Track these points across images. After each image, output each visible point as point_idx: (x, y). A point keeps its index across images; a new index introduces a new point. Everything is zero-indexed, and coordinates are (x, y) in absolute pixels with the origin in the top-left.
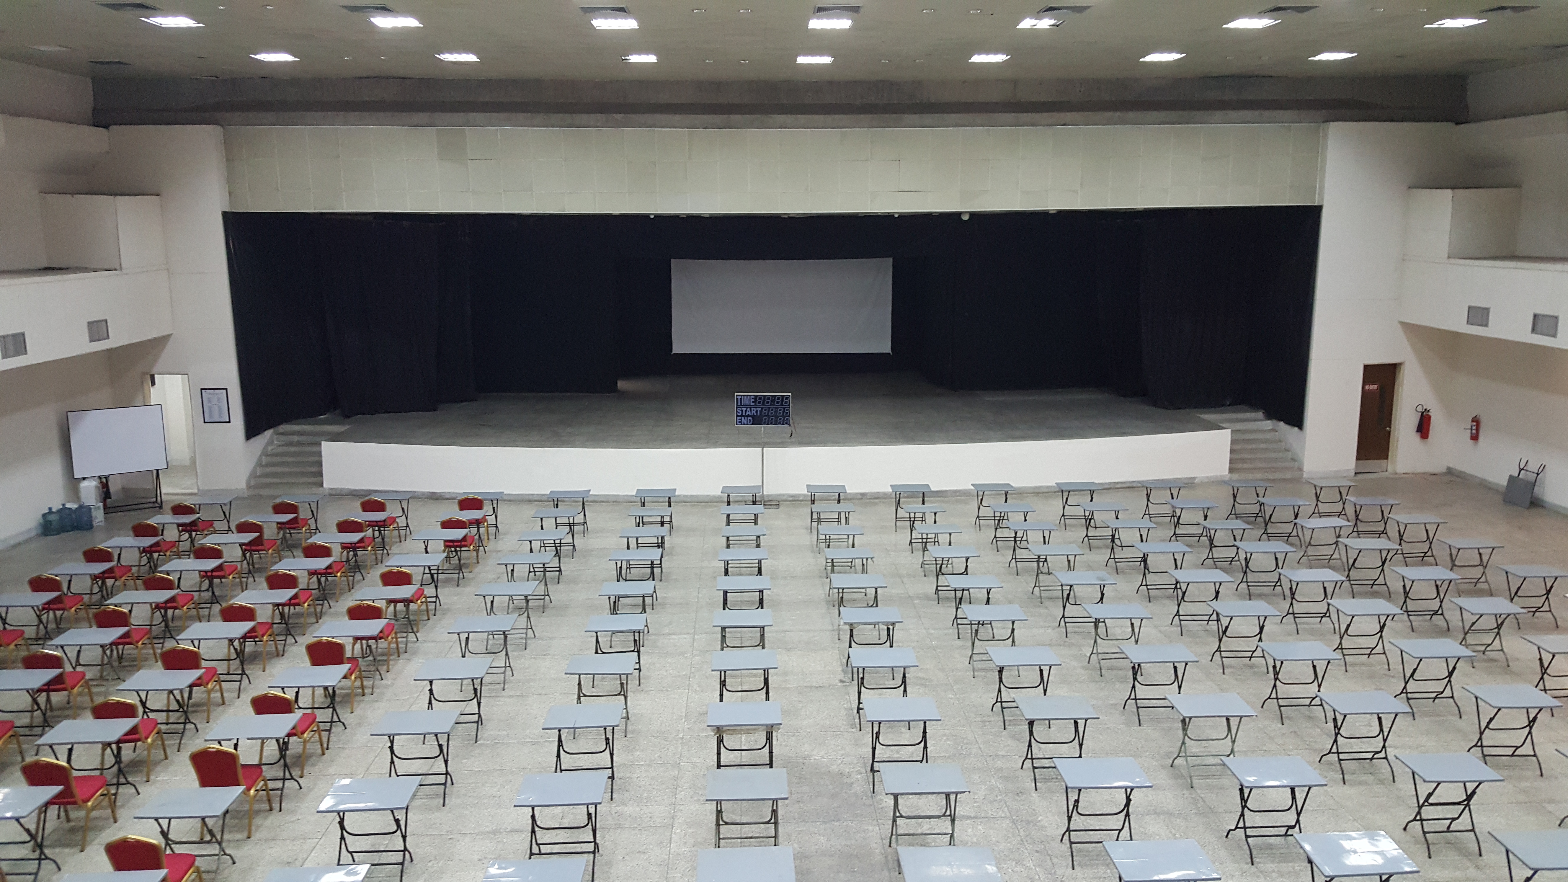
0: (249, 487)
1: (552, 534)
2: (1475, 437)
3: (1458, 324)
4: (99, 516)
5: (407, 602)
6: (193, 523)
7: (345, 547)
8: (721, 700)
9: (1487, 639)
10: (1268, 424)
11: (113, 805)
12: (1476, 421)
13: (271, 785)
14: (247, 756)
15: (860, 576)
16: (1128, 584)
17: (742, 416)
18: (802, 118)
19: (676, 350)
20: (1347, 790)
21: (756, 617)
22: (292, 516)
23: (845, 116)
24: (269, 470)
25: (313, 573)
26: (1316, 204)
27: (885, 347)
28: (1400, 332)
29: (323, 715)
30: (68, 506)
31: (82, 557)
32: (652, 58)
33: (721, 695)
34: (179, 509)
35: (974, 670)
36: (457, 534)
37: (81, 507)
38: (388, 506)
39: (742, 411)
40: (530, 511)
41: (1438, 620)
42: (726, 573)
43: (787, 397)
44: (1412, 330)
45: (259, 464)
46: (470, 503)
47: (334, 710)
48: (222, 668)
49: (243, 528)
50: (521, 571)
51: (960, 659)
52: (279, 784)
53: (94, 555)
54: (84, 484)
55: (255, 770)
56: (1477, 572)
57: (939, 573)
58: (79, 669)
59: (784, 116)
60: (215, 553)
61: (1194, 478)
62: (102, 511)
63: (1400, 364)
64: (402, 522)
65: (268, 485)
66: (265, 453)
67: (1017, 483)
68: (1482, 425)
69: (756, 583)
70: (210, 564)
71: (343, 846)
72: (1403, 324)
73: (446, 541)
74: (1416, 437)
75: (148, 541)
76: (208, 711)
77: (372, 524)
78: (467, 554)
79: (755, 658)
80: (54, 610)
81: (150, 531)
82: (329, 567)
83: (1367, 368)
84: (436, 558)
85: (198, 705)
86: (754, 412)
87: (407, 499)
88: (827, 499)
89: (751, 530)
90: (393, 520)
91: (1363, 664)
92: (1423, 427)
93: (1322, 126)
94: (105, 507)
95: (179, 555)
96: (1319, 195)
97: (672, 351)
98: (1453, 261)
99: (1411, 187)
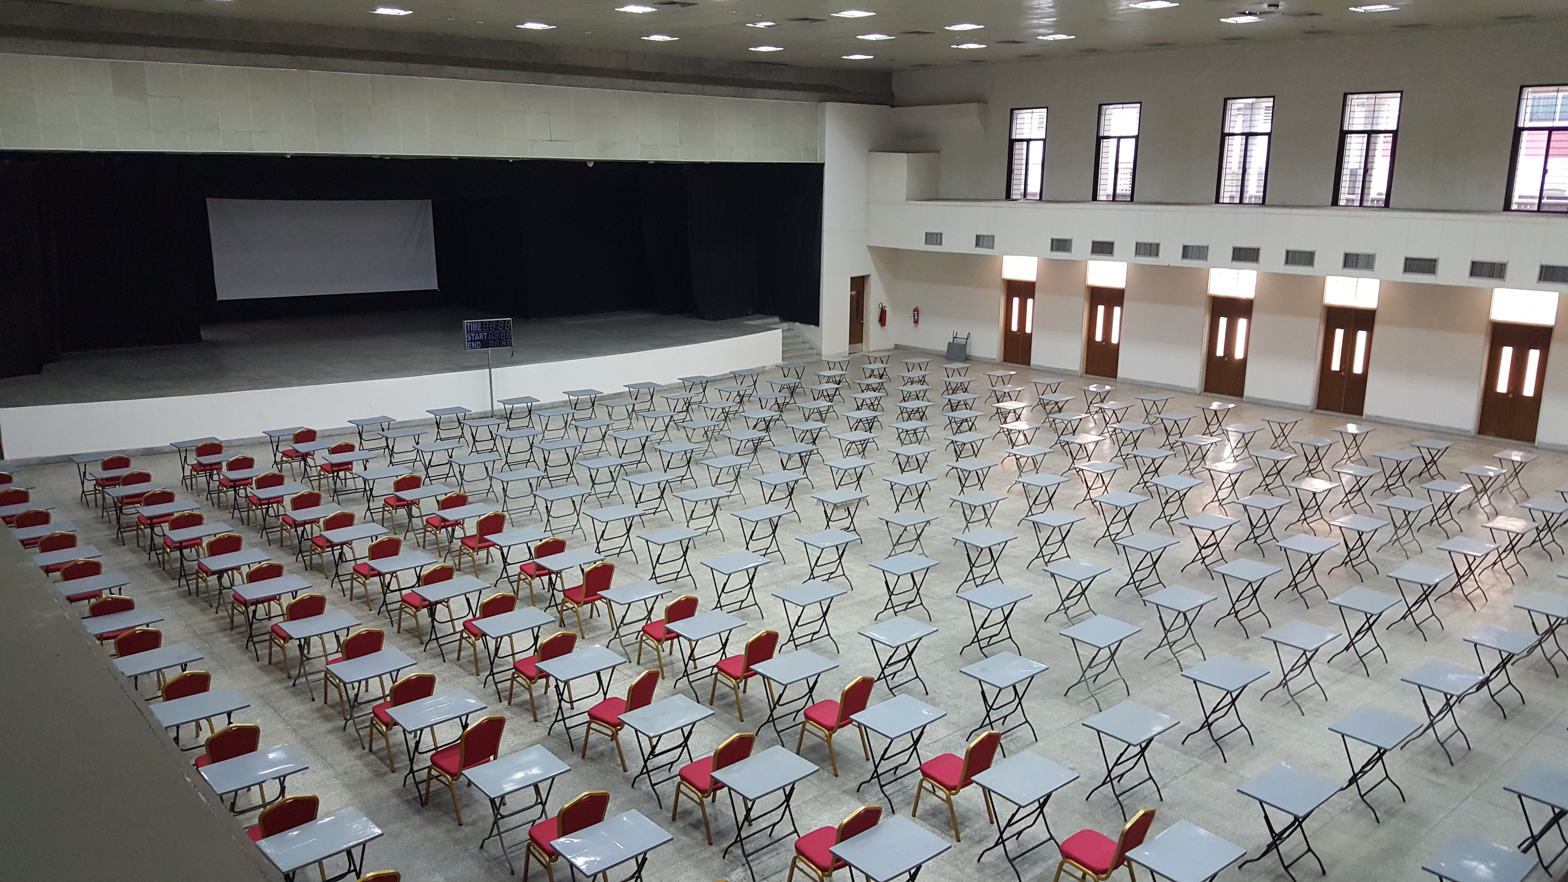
2: (916, 322)
12: (917, 311)
17: (472, 340)
18: (471, 71)
19: (220, 297)
23: (504, 71)
26: (818, 162)
27: (433, 284)
28: (868, 250)
39: (471, 336)
43: (508, 322)
44: (876, 252)
59: (455, 68)
63: (868, 276)
68: (920, 313)
72: (870, 247)
74: (881, 326)
83: (852, 278)
86: (481, 337)
92: (882, 320)
93: (819, 104)
96: (820, 156)
97: (216, 298)
98: (910, 202)
99: (870, 151)
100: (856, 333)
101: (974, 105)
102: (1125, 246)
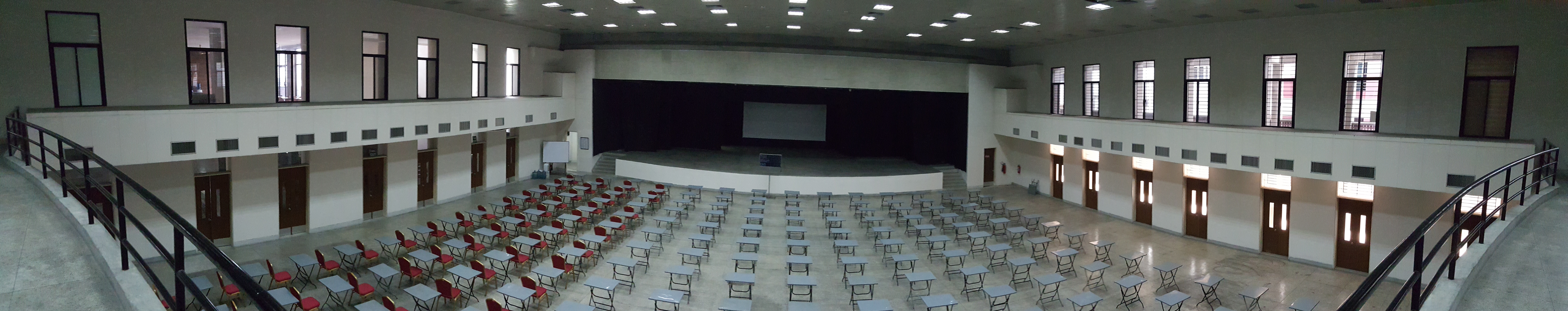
0: (593, 172)
1: (687, 199)
2: (1019, 172)
3: (1010, 134)
4: (548, 175)
5: (632, 218)
6: (572, 181)
7: (617, 196)
8: (736, 271)
9: (1019, 241)
10: (956, 170)
11: (530, 267)
12: (1019, 167)
13: (575, 272)
14: (570, 260)
15: (799, 227)
16: (902, 231)
17: (763, 162)
19: (744, 136)
20: (970, 304)
21: (755, 240)
22: (601, 183)
24: (599, 167)
25: (604, 203)
26: (966, 92)
27: (822, 139)
28: (994, 136)
29: (597, 253)
30: (540, 171)
31: (538, 187)
32: (735, 25)
33: (736, 269)
34: (569, 176)
35: (838, 265)
36: (653, 197)
37: (543, 171)
38: (633, 184)
39: (762, 160)
40: (682, 191)
41: (1005, 237)
42: (748, 223)
43: (780, 156)
44: (998, 137)
45: (596, 164)
46: (659, 186)
47: (600, 251)
48: (570, 230)
49: (586, 185)
50: (673, 213)
51: (833, 261)
52: (577, 273)
53: (542, 187)
54: (545, 165)
55: (570, 266)
56: (1017, 218)
57: (830, 227)
58: (531, 221)
60: (575, 192)
61: (931, 190)
62: (549, 174)
63: (996, 149)
64: (637, 190)
65: (599, 172)
66: (599, 161)
67: (865, 192)
68: (1021, 168)
69: (759, 227)
70: (573, 195)
71: (592, 300)
72: (996, 135)
73: (649, 199)
74: (1002, 173)
75: (558, 185)
76: (563, 244)
77: (627, 189)
78: (656, 205)
79: (752, 256)
80: (529, 202)
81: (559, 182)
82: (609, 202)
83: (985, 149)
84: (645, 204)
85: (561, 241)
87: (641, 182)
88: (792, 197)
89: (761, 206)
90: (634, 189)
91: (980, 255)
92: (1004, 170)
93: (966, 65)
94: (550, 172)
95: (566, 191)
96: (967, 89)
97: (742, 136)
98: (1008, 113)
99: (995, 88)
100: (989, 175)
101: (1035, 66)
102: (1150, 148)
